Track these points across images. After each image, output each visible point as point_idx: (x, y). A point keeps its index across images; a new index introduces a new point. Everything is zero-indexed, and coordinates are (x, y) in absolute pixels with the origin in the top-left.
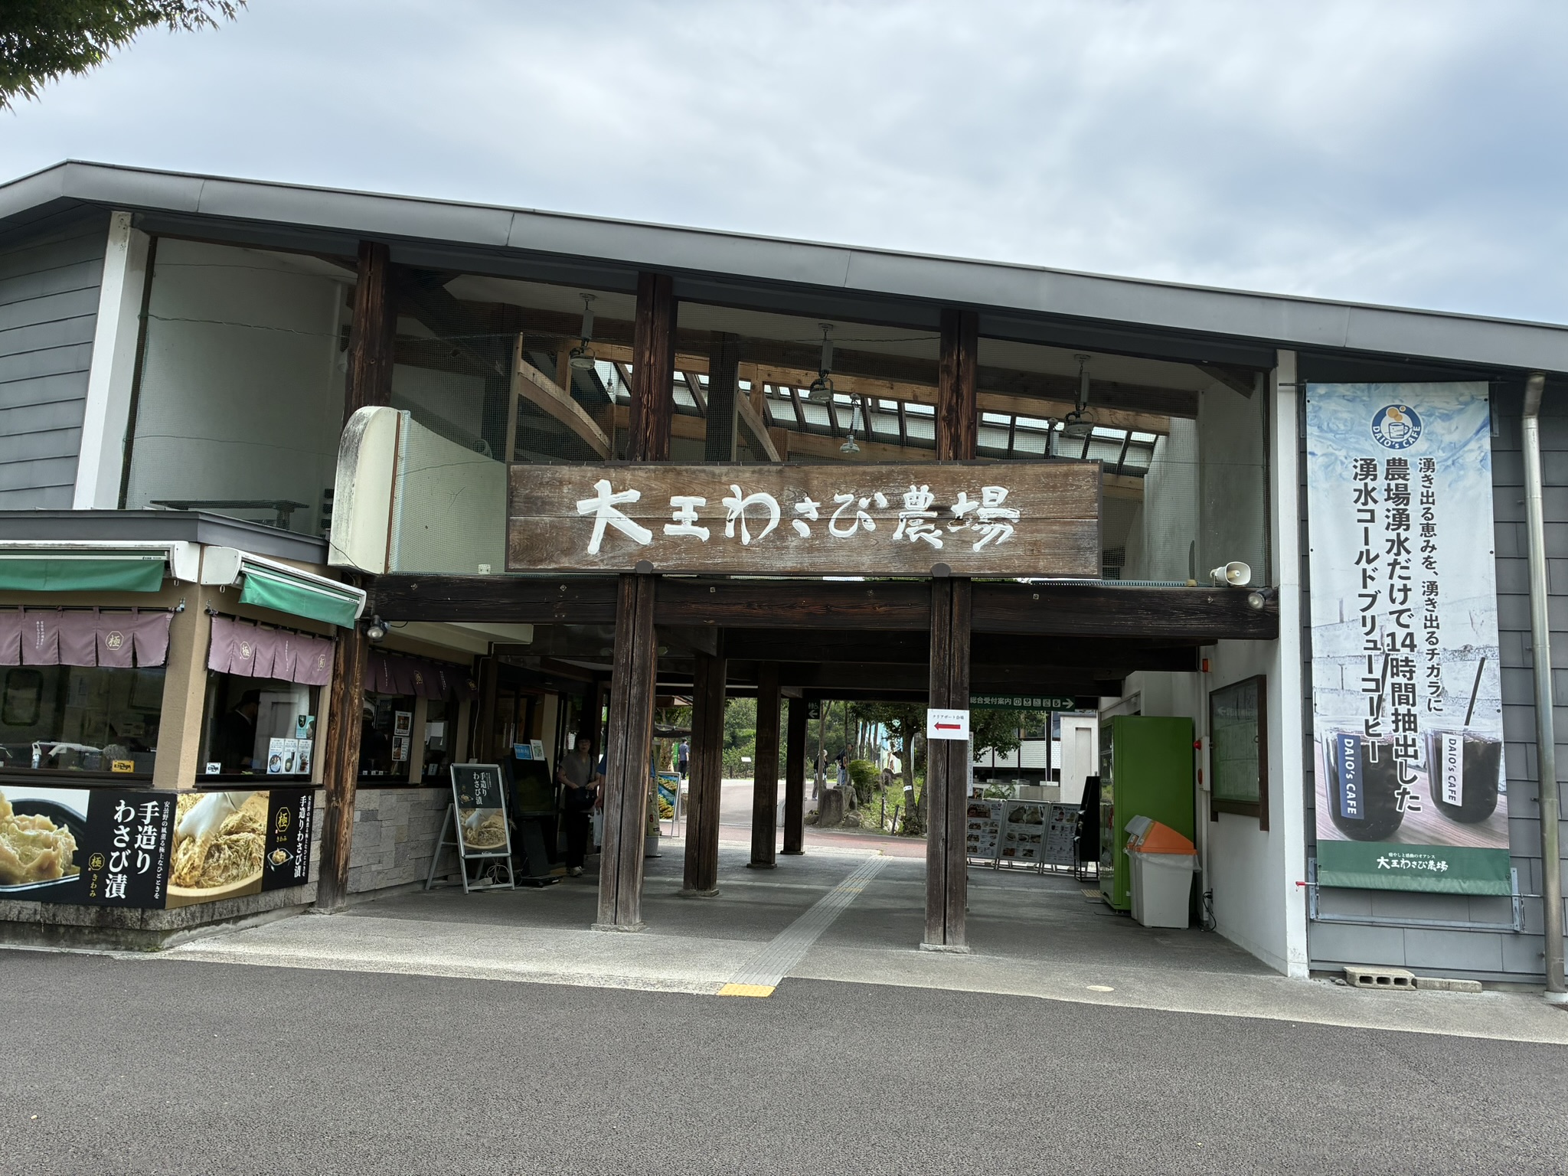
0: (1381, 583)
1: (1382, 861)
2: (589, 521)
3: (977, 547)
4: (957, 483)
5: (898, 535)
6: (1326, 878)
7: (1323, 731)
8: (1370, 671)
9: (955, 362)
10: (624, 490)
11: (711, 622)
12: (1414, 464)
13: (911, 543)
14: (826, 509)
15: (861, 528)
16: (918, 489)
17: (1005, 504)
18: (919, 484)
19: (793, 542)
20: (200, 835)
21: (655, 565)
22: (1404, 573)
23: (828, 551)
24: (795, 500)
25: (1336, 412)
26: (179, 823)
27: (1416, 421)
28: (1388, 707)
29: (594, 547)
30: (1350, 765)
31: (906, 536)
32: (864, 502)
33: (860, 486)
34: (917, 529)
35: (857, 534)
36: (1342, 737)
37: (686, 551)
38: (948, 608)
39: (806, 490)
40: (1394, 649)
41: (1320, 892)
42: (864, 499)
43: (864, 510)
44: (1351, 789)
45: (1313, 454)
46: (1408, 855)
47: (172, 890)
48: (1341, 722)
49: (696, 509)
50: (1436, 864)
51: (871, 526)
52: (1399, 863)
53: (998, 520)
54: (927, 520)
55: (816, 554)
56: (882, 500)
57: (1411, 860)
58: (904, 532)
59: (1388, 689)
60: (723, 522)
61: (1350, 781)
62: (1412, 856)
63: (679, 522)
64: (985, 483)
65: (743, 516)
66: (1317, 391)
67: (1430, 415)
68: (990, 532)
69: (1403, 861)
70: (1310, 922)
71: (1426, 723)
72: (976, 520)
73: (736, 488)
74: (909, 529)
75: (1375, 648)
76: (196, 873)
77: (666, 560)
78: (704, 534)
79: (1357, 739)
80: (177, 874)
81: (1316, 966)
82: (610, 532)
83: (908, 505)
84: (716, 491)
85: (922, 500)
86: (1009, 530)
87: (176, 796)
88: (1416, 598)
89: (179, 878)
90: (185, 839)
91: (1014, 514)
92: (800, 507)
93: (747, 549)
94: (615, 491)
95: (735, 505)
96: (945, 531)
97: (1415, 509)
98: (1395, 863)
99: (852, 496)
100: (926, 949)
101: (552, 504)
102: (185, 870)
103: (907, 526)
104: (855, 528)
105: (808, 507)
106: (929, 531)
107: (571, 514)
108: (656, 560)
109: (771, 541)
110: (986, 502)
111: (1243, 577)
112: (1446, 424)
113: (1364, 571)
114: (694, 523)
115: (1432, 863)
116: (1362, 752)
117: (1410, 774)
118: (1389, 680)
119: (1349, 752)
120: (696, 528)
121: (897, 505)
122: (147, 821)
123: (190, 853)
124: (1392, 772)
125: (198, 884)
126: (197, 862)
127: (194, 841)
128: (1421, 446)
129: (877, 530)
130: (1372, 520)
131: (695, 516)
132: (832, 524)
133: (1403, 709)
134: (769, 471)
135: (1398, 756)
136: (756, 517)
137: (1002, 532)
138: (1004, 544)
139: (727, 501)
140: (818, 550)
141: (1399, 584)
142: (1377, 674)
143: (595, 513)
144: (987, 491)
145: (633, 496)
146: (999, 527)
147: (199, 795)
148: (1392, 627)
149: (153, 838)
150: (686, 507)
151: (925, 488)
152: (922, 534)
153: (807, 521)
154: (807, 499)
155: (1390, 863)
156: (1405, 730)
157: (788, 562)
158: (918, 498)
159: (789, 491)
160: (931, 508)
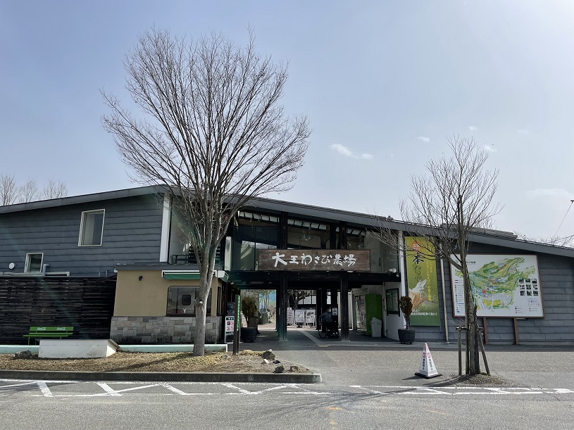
2: (275, 260)
3: (349, 265)
5: (334, 263)
10: (282, 254)
14: (321, 258)
15: (327, 262)
19: (315, 265)
23: (321, 266)
29: (276, 266)
31: (336, 264)
32: (328, 257)
33: (326, 254)
37: (294, 266)
38: (344, 277)
39: (317, 255)
49: (296, 258)
51: (329, 261)
53: (352, 260)
56: (331, 257)
65: (305, 260)
72: (348, 261)
73: (303, 254)
78: (297, 263)
82: (279, 262)
84: (300, 255)
92: (316, 258)
93: (306, 266)
94: (280, 255)
95: (303, 257)
101: (267, 257)
105: (318, 258)
107: (271, 259)
108: (288, 268)
109: (310, 264)
110: (350, 258)
114: (295, 261)
129: (331, 262)
132: (322, 261)
134: (310, 251)
136: (308, 260)
138: (354, 265)
144: (350, 255)
145: (283, 256)
146: (352, 262)
150: (294, 258)
153: (317, 260)
157: (314, 269)
158: (338, 256)
159: (314, 255)
160: (340, 258)
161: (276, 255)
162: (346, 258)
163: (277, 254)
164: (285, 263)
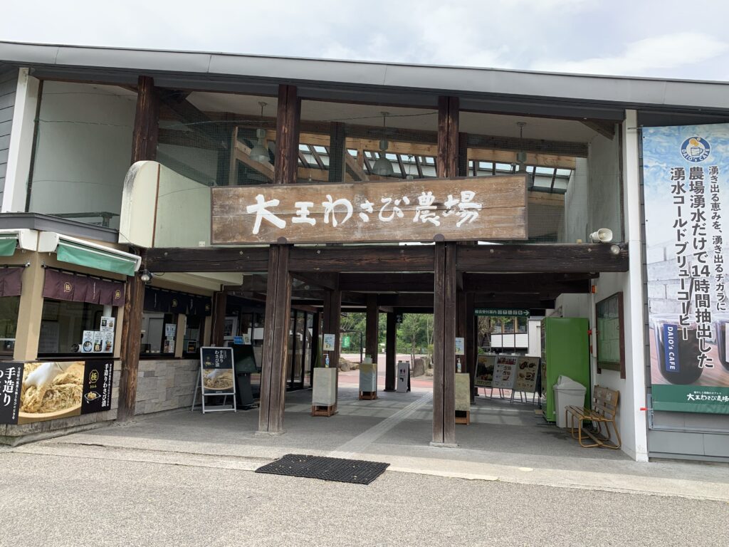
0: (688, 238)
1: (690, 396)
2: (253, 217)
3: (458, 225)
4: (448, 191)
5: (416, 219)
6: (659, 405)
7: (656, 322)
8: (683, 288)
9: (446, 125)
10: (271, 199)
11: (318, 269)
12: (706, 170)
13: (423, 224)
14: (378, 205)
15: (396, 216)
16: (427, 194)
17: (474, 200)
18: (427, 191)
19: (360, 225)
20: (40, 384)
21: (288, 239)
22: (702, 231)
23: (379, 229)
24: (360, 202)
25: (660, 142)
26: (26, 379)
27: (707, 146)
28: (694, 308)
29: (256, 230)
30: (671, 342)
31: (420, 220)
32: (397, 202)
33: (395, 193)
34: (426, 216)
35: (393, 220)
36: (666, 326)
37: (304, 231)
38: (444, 258)
39: (366, 195)
40: (697, 275)
41: (654, 413)
42: (398, 200)
43: (397, 206)
44: (672, 355)
45: (647, 166)
46: (705, 393)
47: (21, 414)
48: (665, 317)
49: (309, 209)
50: (721, 398)
51: (401, 215)
52: (700, 397)
53: (469, 209)
54: (432, 211)
55: (372, 231)
56: (407, 200)
57: (707, 395)
58: (419, 218)
59: (693, 297)
60: (322, 215)
61: (671, 351)
62: (708, 393)
63: (300, 216)
64: (462, 189)
65: (333, 212)
66: (649, 132)
67: (715, 142)
68: (466, 215)
69: (702, 396)
70: (649, 430)
71: (716, 317)
72: (458, 210)
73: (329, 197)
74: (421, 217)
75: (686, 275)
76: (37, 405)
77: (294, 236)
78: (313, 222)
79: (675, 327)
80: (25, 406)
81: (653, 455)
82: (265, 224)
83: (421, 203)
84: (319, 199)
85: (428, 200)
86: (476, 215)
87: (23, 364)
88: (710, 246)
89: (26, 408)
90: (30, 387)
91: (478, 206)
92: (363, 206)
93: (335, 229)
94: (266, 200)
95: (329, 205)
96: (442, 216)
97: (707, 196)
98: (697, 397)
99: (390, 199)
100: (433, 445)
101: (234, 208)
102: (30, 404)
103: (421, 214)
104: (392, 217)
105: (368, 206)
106: (433, 217)
107: (243, 213)
108: (288, 236)
109: (349, 225)
110: (463, 200)
111: (608, 236)
112: (724, 147)
113: (679, 231)
114: (308, 216)
115: (719, 397)
116: (677, 334)
117: (707, 346)
118: (694, 293)
119: (671, 334)
120: (309, 219)
121: (415, 203)
122: (9, 378)
123: (33, 395)
124: (696, 345)
125: (39, 411)
126: (38, 399)
127: (36, 388)
128: (710, 159)
129: (405, 216)
130: (683, 202)
131: (308, 212)
132: (380, 215)
133: (702, 309)
134: (346, 187)
135: (699, 336)
136: (340, 212)
137: (472, 216)
138: (474, 222)
139: (324, 204)
140: (373, 229)
141: (699, 238)
142: (687, 289)
143: (256, 212)
144: (463, 194)
145: (275, 202)
146: (470, 213)
147: (38, 364)
148: (696, 262)
149: (12, 387)
150: (303, 207)
151: (430, 193)
152: (429, 218)
153: (367, 213)
154: (367, 201)
155: (695, 397)
156: (703, 321)
157: (358, 236)
158: (427, 199)
159: (357, 197)
160: (433, 204)
161: (256, 203)
162: (450, 202)
163: (260, 198)
164: (281, 224)
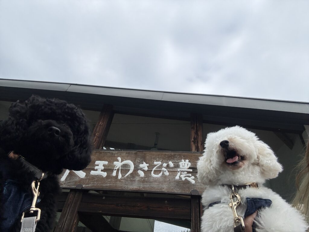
9: (195, 126)
11: (101, 211)
13: (183, 181)
14: (151, 166)
16: (185, 161)
18: (185, 159)
19: (137, 179)
21: (84, 186)
23: (151, 182)
24: (139, 163)
29: (63, 178)
33: (164, 159)
34: (185, 175)
35: (162, 176)
37: (97, 181)
42: (165, 163)
43: (165, 168)
51: (167, 173)
54: (189, 172)
55: (146, 183)
60: (112, 170)
63: (97, 170)
65: (120, 168)
74: (181, 176)
77: (88, 184)
78: (105, 174)
83: (181, 166)
85: (186, 165)
92: (141, 166)
95: (118, 164)
96: (195, 177)
99: (161, 162)
103: (181, 174)
104: (161, 174)
106: (189, 177)
108: (85, 184)
109: (129, 178)
120: (103, 172)
121: (177, 166)
131: (103, 168)
136: (125, 169)
139: (115, 163)
140: (147, 182)
151: (187, 161)
152: (187, 177)
154: (144, 163)
157: (135, 187)
159: (138, 160)
160: (190, 168)
